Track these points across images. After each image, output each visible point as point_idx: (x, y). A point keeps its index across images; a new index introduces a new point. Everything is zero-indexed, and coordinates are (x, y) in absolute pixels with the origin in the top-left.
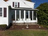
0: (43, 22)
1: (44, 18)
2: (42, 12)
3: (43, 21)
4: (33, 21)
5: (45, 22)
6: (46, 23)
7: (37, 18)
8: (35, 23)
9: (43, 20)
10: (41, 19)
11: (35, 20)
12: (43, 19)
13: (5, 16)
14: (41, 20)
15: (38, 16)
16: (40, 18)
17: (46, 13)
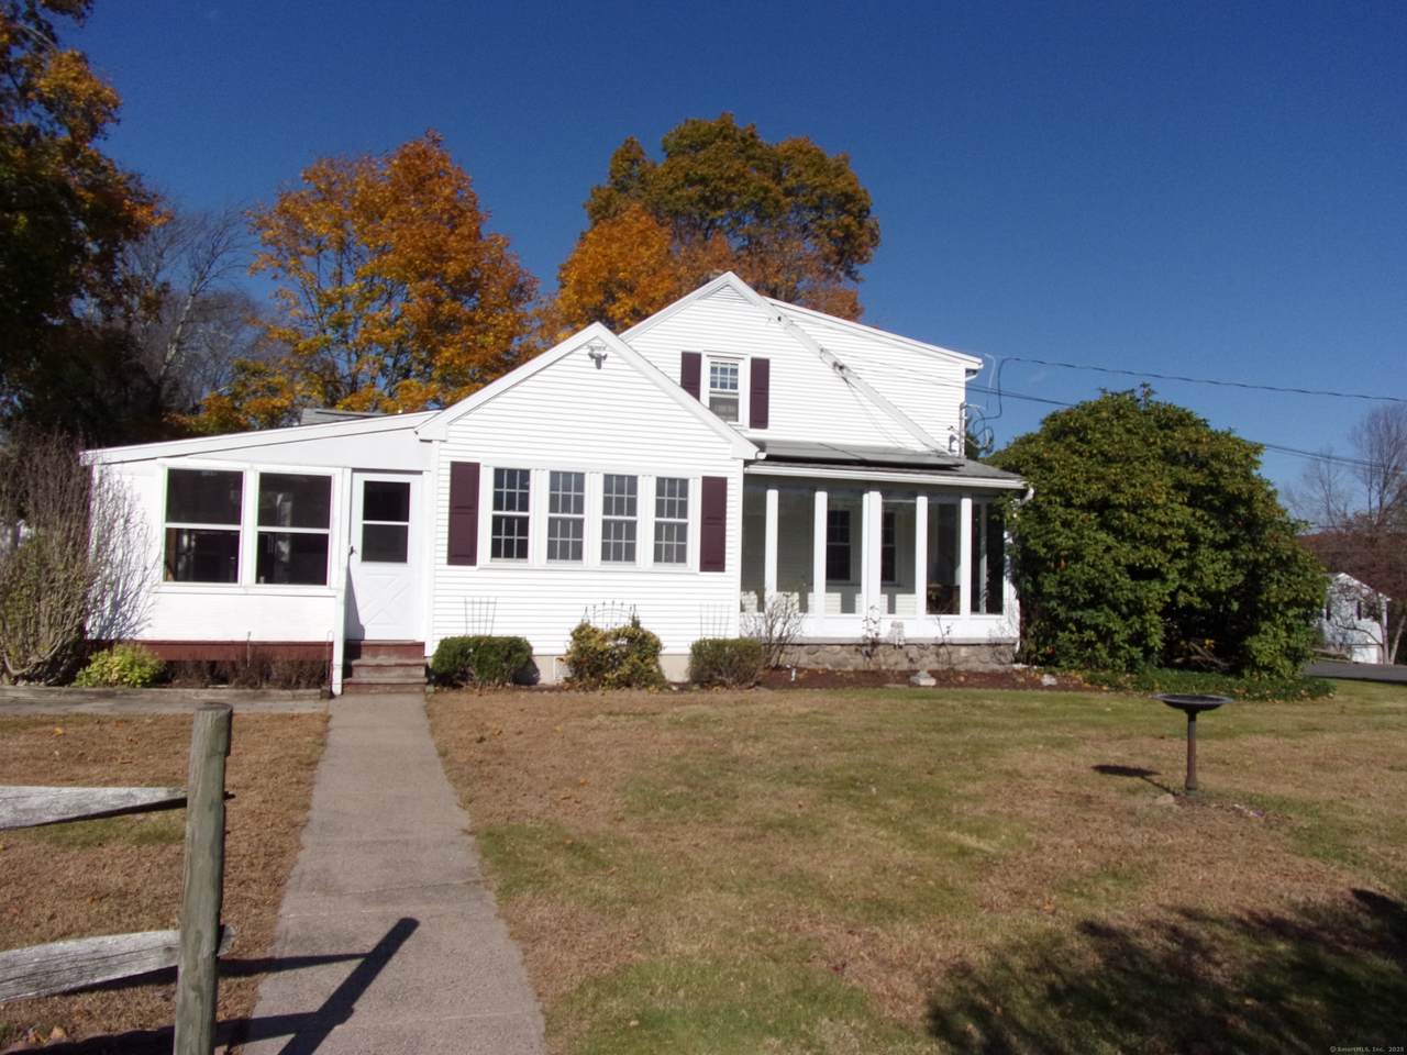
0: (1089, 634)
1: (1089, 585)
2: (1066, 524)
3: (1081, 626)
4: (969, 625)
5: (1105, 636)
6: (1114, 651)
7: (1009, 591)
8: (994, 645)
9: (1088, 616)
10: (1062, 599)
11: (995, 606)
12: (1084, 596)
13: (713, 559)
14: (1062, 612)
15: (1030, 568)
16: (1050, 585)
17: (1118, 533)
